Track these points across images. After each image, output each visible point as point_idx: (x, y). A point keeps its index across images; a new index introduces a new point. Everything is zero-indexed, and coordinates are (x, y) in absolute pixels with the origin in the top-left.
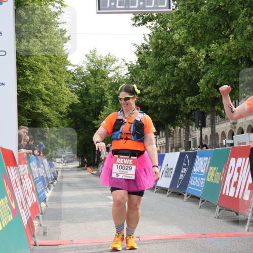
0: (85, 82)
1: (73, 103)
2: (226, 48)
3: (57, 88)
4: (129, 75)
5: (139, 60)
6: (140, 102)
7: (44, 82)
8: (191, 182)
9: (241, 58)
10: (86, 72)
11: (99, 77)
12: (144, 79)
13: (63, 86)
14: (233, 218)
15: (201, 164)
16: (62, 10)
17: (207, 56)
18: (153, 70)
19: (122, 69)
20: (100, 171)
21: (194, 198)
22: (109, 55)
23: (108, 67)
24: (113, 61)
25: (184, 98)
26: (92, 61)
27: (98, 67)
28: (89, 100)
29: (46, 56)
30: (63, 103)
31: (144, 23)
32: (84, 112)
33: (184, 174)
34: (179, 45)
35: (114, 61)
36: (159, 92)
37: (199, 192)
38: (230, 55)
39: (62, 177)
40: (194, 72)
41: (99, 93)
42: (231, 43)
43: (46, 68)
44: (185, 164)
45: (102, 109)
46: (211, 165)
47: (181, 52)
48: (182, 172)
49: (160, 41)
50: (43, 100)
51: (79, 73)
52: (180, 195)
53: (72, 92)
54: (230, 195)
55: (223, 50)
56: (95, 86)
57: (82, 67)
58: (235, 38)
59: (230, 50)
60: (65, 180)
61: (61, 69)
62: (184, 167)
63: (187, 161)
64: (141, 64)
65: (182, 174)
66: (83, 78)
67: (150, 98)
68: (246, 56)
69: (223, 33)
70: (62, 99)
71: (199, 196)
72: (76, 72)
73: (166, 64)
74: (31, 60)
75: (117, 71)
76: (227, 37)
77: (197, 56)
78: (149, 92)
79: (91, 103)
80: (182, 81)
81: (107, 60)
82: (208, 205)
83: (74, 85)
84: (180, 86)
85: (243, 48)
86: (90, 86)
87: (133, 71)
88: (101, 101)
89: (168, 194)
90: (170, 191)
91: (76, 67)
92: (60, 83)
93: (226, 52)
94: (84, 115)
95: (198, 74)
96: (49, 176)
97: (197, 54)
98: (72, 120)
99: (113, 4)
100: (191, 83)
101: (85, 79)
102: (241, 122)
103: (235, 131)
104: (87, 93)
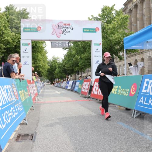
0: (52, 63)
1: (49, 68)
5: (64, 58)
7: (41, 63)
8: (75, 88)
11: (55, 62)
12: (65, 63)
13: (46, 64)
14: (84, 96)
15: (78, 84)
17: (80, 58)
18: (67, 61)
21: (76, 92)
24: (59, 58)
25: (75, 68)
26: (53, 58)
27: (55, 60)
29: (42, 57)
30: (46, 68)
31: (65, 49)
32: (51, 71)
36: (69, 66)
37: (77, 90)
40: (77, 61)
41: (55, 66)
43: (42, 60)
45: (56, 70)
46: (80, 84)
47: (74, 56)
50: (41, 68)
51: (50, 61)
52: (73, 91)
53: (48, 66)
54: (83, 91)
56: (54, 64)
60: (46, 87)
61: (46, 60)
63: (74, 83)
65: (73, 86)
67: (67, 67)
73: (70, 59)
74: (38, 58)
76: (85, 53)
77: (78, 57)
81: (57, 58)
82: (79, 93)
83: (49, 64)
87: (63, 61)
90: (70, 90)
96: (42, 86)
98: (48, 73)
99: (55, 45)
102: (89, 73)
103: (88, 76)
104: (52, 66)
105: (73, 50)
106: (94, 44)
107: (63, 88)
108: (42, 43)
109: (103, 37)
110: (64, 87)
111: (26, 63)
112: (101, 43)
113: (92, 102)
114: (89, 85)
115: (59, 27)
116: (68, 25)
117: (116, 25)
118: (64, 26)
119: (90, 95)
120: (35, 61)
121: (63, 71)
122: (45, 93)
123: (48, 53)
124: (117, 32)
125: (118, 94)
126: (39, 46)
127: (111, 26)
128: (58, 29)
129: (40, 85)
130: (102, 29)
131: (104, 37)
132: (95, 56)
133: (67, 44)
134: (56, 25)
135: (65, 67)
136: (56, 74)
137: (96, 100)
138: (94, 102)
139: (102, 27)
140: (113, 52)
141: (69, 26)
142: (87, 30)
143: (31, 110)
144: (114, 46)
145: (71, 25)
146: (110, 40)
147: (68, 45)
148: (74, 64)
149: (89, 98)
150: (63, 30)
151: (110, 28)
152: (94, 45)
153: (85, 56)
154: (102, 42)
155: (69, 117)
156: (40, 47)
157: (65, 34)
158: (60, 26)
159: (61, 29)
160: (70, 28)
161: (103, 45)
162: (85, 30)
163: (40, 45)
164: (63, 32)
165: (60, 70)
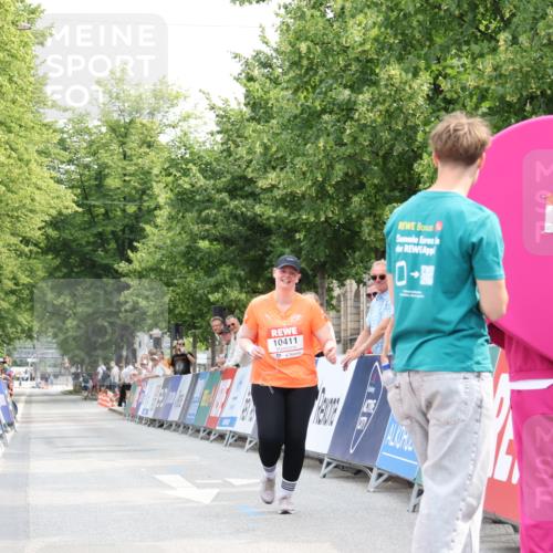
0: (94, 154)
1: (60, 213)
2: (489, 70)
4: (219, 138)
6: (249, 214)
8: (390, 439)
9: (532, 98)
10: (96, 127)
11: (133, 142)
12: (259, 150)
13: (33, 165)
14: (504, 539)
17: (436, 89)
18: (284, 127)
19: (199, 122)
20: (134, 405)
21: (397, 483)
22: (161, 82)
23: (159, 117)
26: (115, 98)
27: (130, 114)
28: (105, 206)
30: (31, 211)
32: (91, 239)
33: (368, 415)
34: (357, 59)
35: (177, 98)
38: (501, 90)
39: (28, 420)
40: (399, 133)
41: (135, 188)
42: (503, 57)
44: (371, 390)
45: (141, 235)
47: (365, 74)
48: (364, 409)
49: (303, 47)
51: (79, 132)
52: (359, 474)
53: (59, 182)
54: (497, 477)
55: (480, 74)
56: (124, 168)
57: (88, 114)
58: (515, 41)
59: (501, 75)
60: (36, 427)
62: (371, 396)
65: (364, 414)
66: (91, 143)
68: (543, 93)
69: (482, 28)
70: (28, 201)
71: (410, 478)
72: (69, 128)
73: (324, 111)
75: (184, 125)
76: (491, 37)
77: (407, 88)
78: (272, 188)
79: (111, 215)
80: (367, 158)
81: (158, 95)
83: (62, 162)
84: (360, 173)
85: (538, 71)
86: (108, 167)
87: (231, 129)
88: (140, 209)
89: (324, 470)
90: (329, 464)
91: (69, 115)
92: (26, 157)
93: (490, 81)
94: (90, 248)
95: (411, 140)
97: (405, 83)
98: (57, 262)
100: (391, 165)
101: (94, 147)
104: (100, 186)
110: (244, 428)
121: (226, 241)
136: (140, 275)
148: (363, 169)
153: (499, 75)
165: (194, 238)
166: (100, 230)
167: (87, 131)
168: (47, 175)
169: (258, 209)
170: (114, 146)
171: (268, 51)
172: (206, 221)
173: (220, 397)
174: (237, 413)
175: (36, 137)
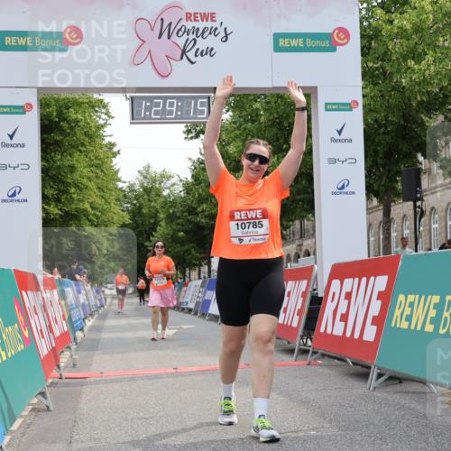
1: (124, 223)
3: (105, 207)
5: (193, 176)
7: (90, 201)
10: (138, 189)
11: (153, 193)
12: (197, 196)
13: (112, 205)
16: (109, 122)
22: (164, 171)
24: (169, 177)
26: (145, 177)
28: (142, 220)
29: (92, 172)
30: (113, 223)
43: (92, 185)
45: (156, 231)
50: (90, 221)
51: (131, 191)
53: (123, 211)
56: (149, 205)
57: (135, 184)
61: (110, 186)
64: (195, 180)
67: (206, 217)
70: (111, 219)
72: (127, 190)
74: (76, 176)
78: (203, 211)
79: (144, 223)
81: (162, 176)
83: (125, 203)
87: (188, 188)
91: (127, 184)
92: (109, 201)
99: (148, 113)
101: (137, 197)
102: (307, 243)
103: (302, 254)
104: (139, 212)
105: (234, 140)
106: (326, 104)
107: (190, 310)
108: (93, 107)
109: (367, 75)
110: (191, 306)
111: (14, 195)
112: (360, 101)
113: (320, 370)
114: (304, 295)
115: (166, 31)
116: (205, 17)
117: (431, 16)
118: (189, 25)
119: (309, 342)
120: (62, 188)
121: (186, 232)
122: (104, 335)
123: (118, 152)
124: (435, 47)
125: (442, 331)
126: (77, 121)
127: (404, 21)
128: (160, 37)
129: (82, 299)
130: (362, 37)
131: (373, 76)
132: (333, 161)
133: (202, 105)
134: (151, 18)
135: (197, 214)
137: (339, 362)
138: (327, 371)
139: (363, 29)
140: (415, 143)
141: (209, 24)
142: (294, 43)
143: (33, 410)
144: (418, 112)
145: (219, 18)
146: (399, 88)
147: (206, 109)
149: (305, 352)
150: (181, 42)
151: (402, 33)
152: (327, 110)
154: (364, 96)
155: (212, 442)
156: (81, 124)
157: (193, 59)
158: (170, 24)
159: (174, 37)
160: (214, 31)
161: (368, 111)
162: (282, 42)
163: (80, 117)
164: (184, 52)
165: (176, 232)
166: (139, 229)
167: (135, 191)
168: (117, 208)
169: (198, 219)
170: (145, 197)
171: (202, 157)
172: (178, 224)
173: (183, 294)
174: (189, 300)
175: (113, 193)
